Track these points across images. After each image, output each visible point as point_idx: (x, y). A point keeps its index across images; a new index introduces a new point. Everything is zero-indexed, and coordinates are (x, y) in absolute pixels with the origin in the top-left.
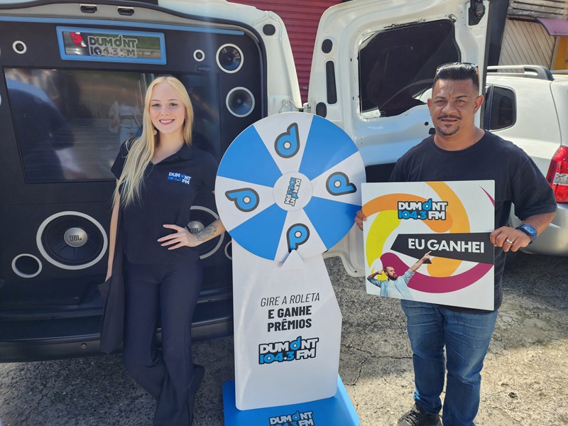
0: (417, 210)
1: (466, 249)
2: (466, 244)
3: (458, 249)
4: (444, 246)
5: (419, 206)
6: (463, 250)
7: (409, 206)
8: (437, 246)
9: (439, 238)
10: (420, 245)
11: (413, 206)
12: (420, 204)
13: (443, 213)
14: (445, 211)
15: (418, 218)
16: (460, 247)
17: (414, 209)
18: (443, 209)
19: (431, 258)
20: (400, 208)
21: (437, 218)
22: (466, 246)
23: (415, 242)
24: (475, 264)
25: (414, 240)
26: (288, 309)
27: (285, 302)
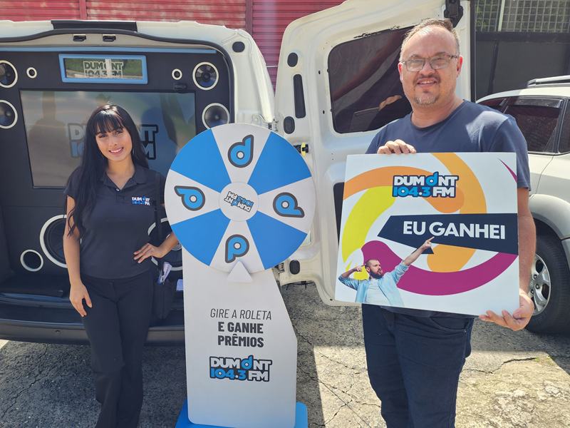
0: (418, 185)
1: (482, 234)
2: (482, 227)
3: (471, 235)
4: (452, 230)
5: (422, 181)
6: (478, 236)
7: (408, 181)
8: (442, 230)
9: (446, 220)
10: (419, 229)
11: (414, 181)
12: (422, 178)
13: (452, 190)
14: (455, 187)
15: (419, 195)
16: (474, 231)
17: (415, 184)
18: (452, 184)
19: (433, 246)
20: (396, 184)
21: (444, 195)
22: (482, 230)
23: (412, 225)
24: (493, 254)
25: (411, 223)
26: (238, 324)
27: (234, 315)
